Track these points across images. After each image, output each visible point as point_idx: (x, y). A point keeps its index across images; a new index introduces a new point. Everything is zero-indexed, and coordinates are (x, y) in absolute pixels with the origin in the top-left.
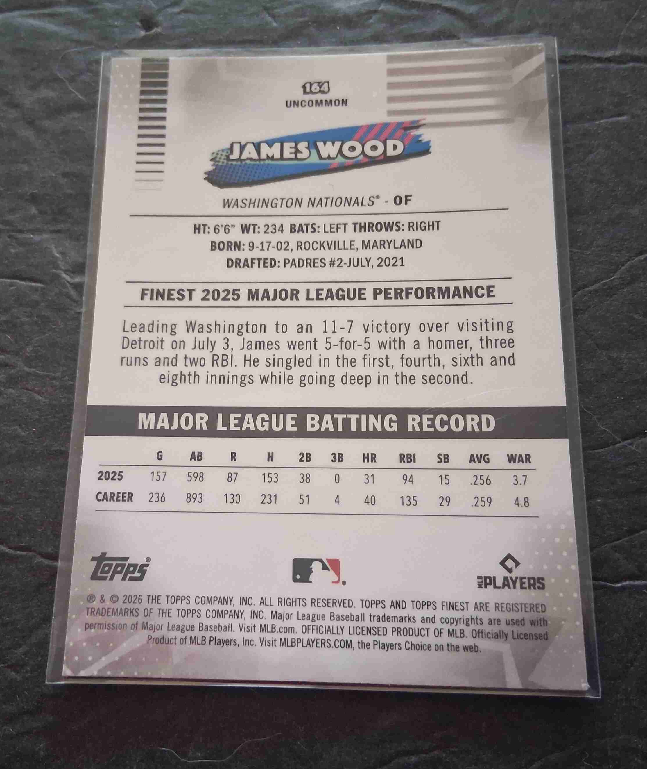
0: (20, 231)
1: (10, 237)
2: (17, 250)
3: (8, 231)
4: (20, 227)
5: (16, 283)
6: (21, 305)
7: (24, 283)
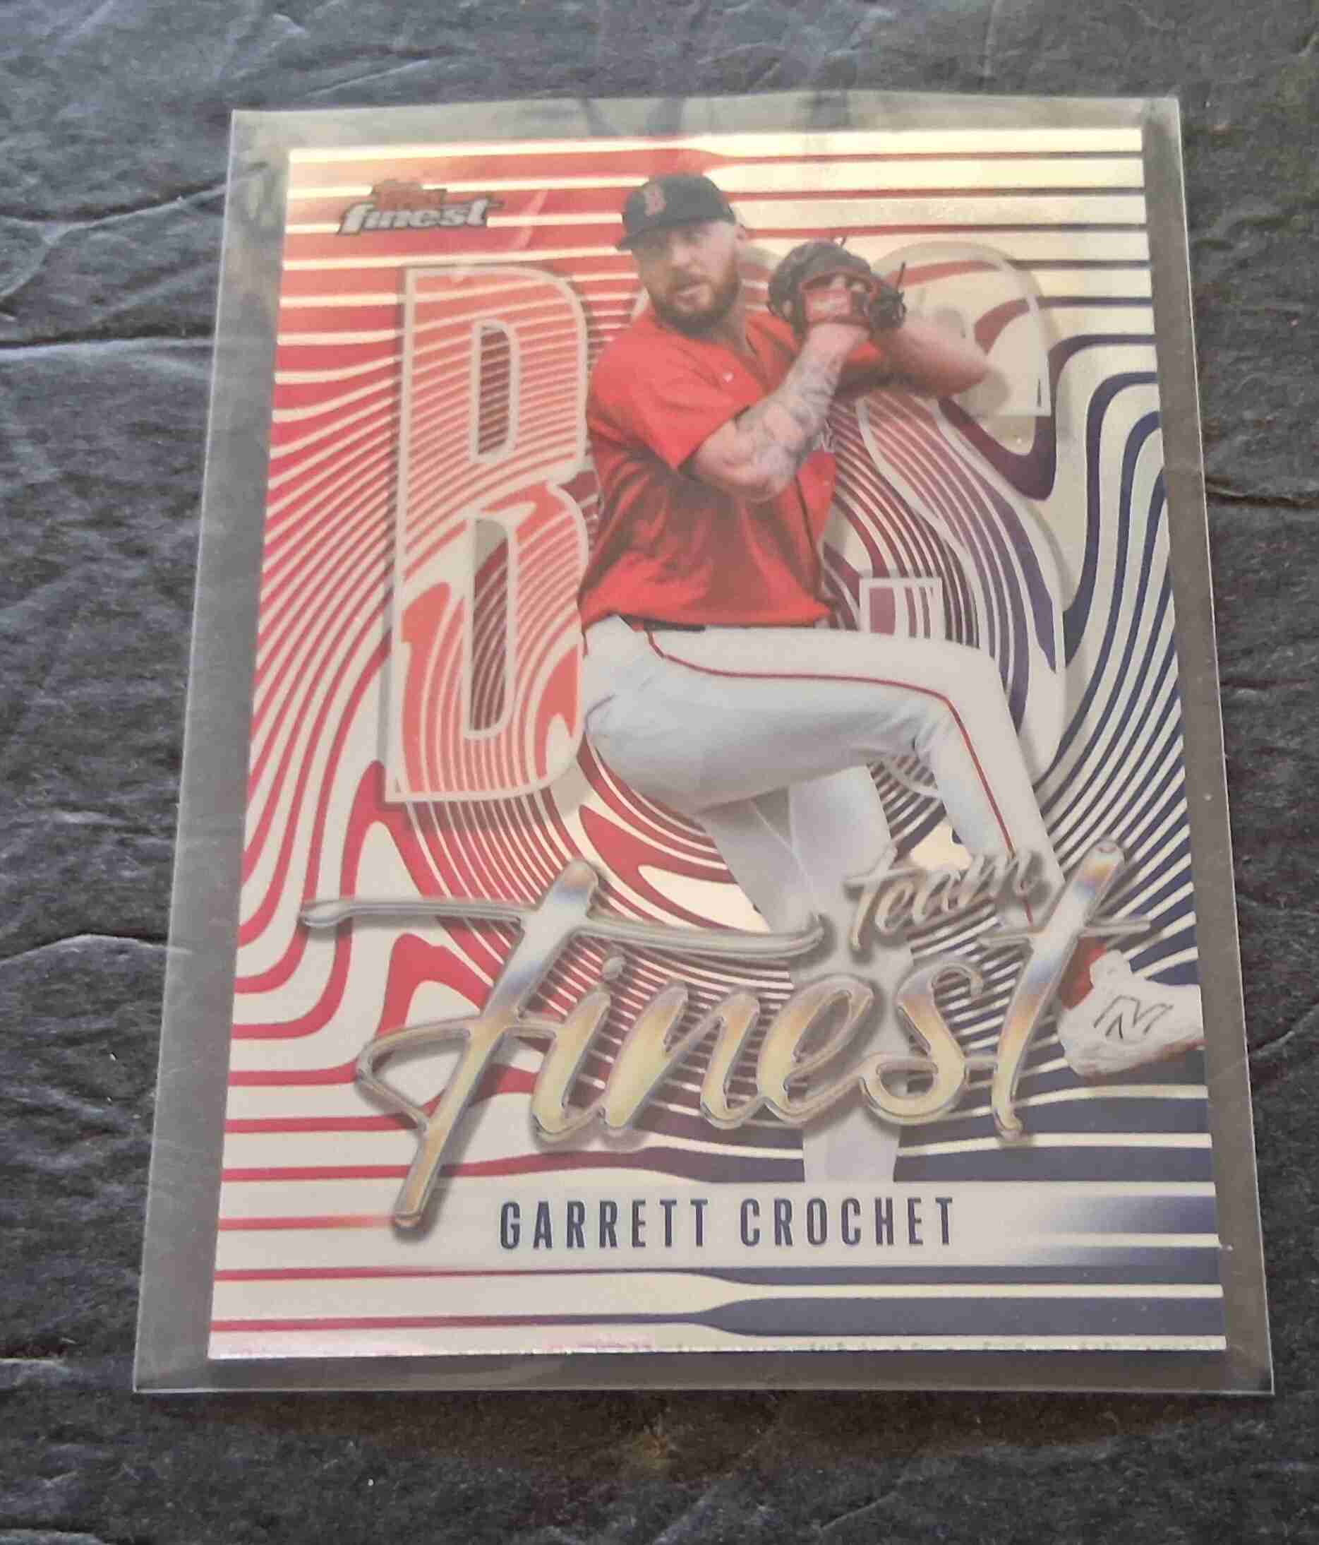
0: (146, 832)
1: (122, 842)
2: (134, 874)
3: (117, 830)
4: (143, 821)
5: (131, 945)
6: (140, 995)
7: (149, 946)
